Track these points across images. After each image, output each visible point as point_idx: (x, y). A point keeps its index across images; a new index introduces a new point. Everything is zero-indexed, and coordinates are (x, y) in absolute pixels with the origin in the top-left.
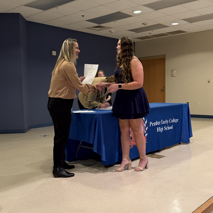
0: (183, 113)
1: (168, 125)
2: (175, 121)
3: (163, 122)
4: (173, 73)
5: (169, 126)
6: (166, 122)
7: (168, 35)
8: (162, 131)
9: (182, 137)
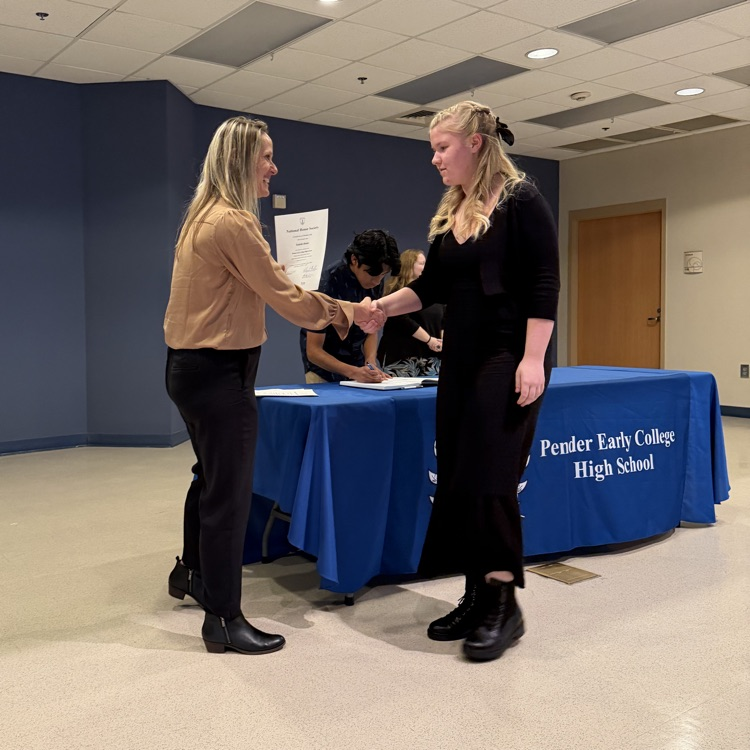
0: (691, 407)
2: (664, 439)
4: (692, 262)
6: (620, 441)
7: (671, 133)
8: (602, 476)
9: (685, 500)
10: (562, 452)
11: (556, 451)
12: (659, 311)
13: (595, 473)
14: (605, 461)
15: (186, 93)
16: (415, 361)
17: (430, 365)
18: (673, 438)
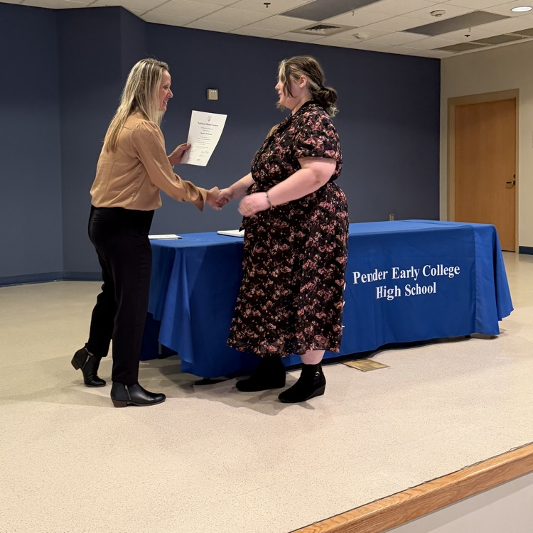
0: (476, 250)
1: (416, 282)
5: (421, 286)
6: (410, 273)
7: (520, 38)
8: (393, 297)
9: (477, 318)
10: (369, 281)
11: (365, 279)
12: (515, 176)
13: (387, 294)
14: (396, 287)
15: (138, 15)
18: (458, 271)
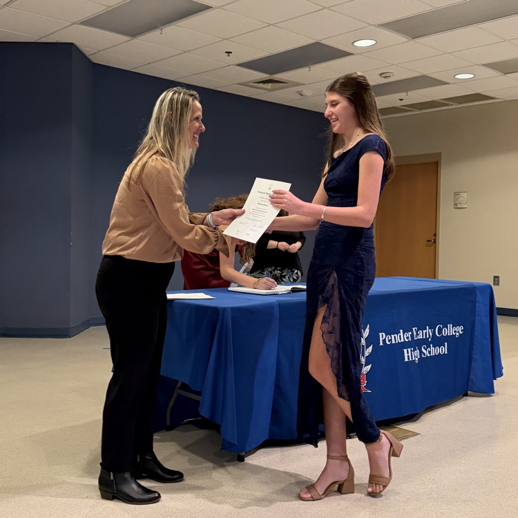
0: (477, 309)
1: (431, 342)
2: (455, 332)
3: (417, 335)
4: (460, 200)
5: (434, 346)
6: (426, 333)
7: (448, 105)
9: (471, 377)
10: (393, 342)
11: (389, 341)
12: (435, 235)
15: (87, 54)
16: (271, 272)
17: (284, 277)
18: (462, 331)
